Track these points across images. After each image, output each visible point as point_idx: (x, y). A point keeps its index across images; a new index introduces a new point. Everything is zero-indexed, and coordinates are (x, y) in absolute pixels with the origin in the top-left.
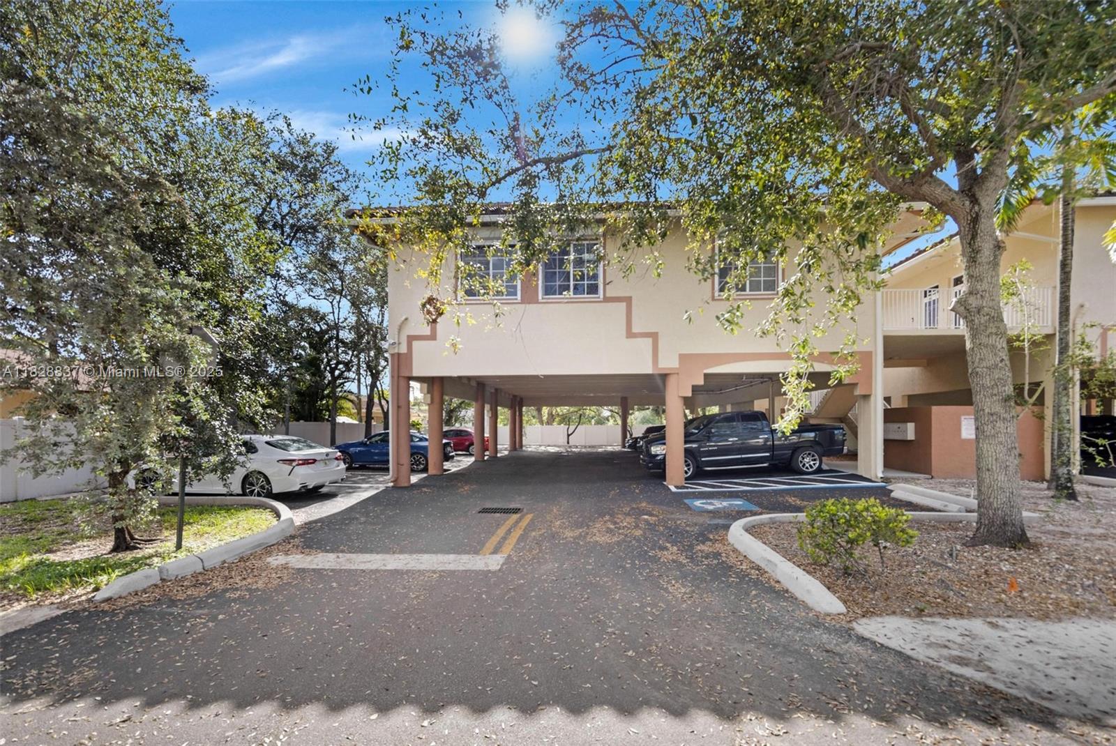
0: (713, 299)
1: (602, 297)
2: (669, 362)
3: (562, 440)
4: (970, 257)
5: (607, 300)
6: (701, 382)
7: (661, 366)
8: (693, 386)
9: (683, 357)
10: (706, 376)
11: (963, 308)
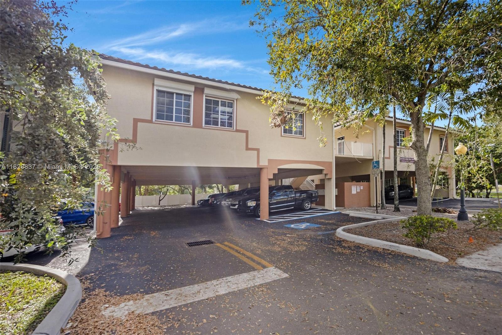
0: (281, 136)
1: (235, 129)
2: (264, 163)
3: (156, 202)
4: (417, 129)
5: (237, 131)
6: (277, 172)
7: (260, 164)
8: (273, 174)
9: (270, 161)
10: (279, 169)
11: (414, 146)
